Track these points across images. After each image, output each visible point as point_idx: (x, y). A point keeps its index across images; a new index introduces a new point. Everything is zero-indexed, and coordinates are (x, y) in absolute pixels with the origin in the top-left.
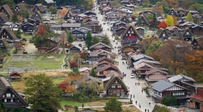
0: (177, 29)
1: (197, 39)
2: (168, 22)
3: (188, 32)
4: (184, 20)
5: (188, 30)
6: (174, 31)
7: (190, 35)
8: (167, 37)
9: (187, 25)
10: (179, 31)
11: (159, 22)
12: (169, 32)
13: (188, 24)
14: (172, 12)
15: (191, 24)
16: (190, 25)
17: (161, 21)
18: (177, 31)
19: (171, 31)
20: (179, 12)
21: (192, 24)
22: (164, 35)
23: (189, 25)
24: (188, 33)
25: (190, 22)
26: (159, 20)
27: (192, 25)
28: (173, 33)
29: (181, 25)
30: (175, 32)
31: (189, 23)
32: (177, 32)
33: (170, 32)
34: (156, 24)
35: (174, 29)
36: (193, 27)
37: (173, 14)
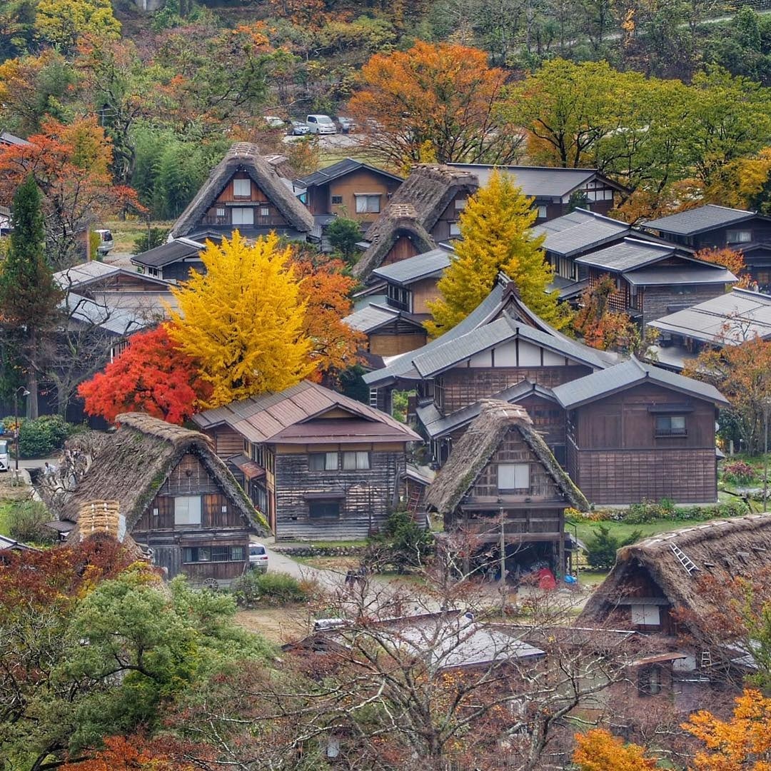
0: (359, 419)
1: (664, 552)
2: (215, 337)
3: (513, 459)
4: (423, 304)
5: (513, 430)
6: (317, 453)
7: (541, 497)
8: (227, 534)
9: (485, 362)
10: (390, 454)
11: (93, 332)
12: (250, 470)
13: (492, 350)
14: (242, 188)
15: (542, 349)
16: (529, 359)
17: (117, 325)
18: (355, 448)
19: (268, 447)
20: (334, 193)
21: (556, 353)
22: (188, 511)
23: (505, 359)
24: (513, 477)
25: (527, 330)
26: (89, 311)
27: (549, 362)
28: (304, 481)
29: (394, 364)
30: (332, 462)
31: (517, 340)
32: (362, 461)
33: (258, 463)
34: (46, 365)
35: (314, 420)
36: (569, 394)
37: (243, 218)
